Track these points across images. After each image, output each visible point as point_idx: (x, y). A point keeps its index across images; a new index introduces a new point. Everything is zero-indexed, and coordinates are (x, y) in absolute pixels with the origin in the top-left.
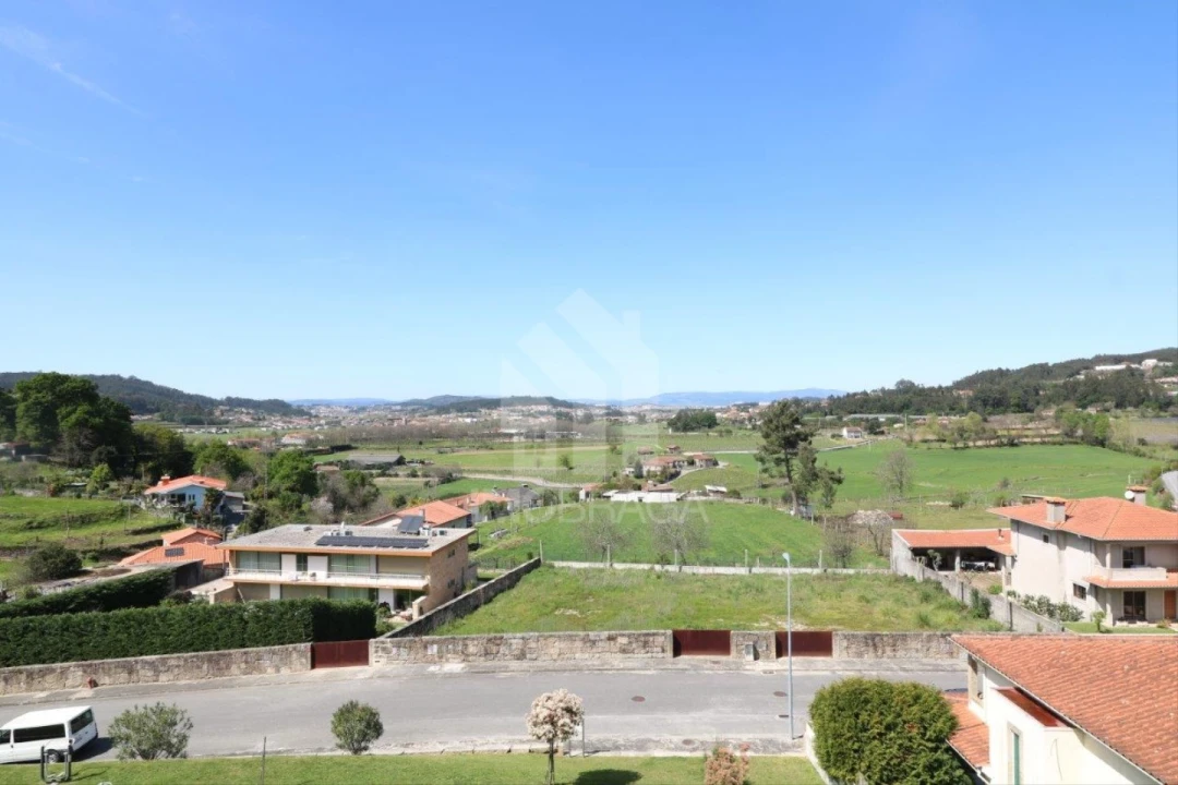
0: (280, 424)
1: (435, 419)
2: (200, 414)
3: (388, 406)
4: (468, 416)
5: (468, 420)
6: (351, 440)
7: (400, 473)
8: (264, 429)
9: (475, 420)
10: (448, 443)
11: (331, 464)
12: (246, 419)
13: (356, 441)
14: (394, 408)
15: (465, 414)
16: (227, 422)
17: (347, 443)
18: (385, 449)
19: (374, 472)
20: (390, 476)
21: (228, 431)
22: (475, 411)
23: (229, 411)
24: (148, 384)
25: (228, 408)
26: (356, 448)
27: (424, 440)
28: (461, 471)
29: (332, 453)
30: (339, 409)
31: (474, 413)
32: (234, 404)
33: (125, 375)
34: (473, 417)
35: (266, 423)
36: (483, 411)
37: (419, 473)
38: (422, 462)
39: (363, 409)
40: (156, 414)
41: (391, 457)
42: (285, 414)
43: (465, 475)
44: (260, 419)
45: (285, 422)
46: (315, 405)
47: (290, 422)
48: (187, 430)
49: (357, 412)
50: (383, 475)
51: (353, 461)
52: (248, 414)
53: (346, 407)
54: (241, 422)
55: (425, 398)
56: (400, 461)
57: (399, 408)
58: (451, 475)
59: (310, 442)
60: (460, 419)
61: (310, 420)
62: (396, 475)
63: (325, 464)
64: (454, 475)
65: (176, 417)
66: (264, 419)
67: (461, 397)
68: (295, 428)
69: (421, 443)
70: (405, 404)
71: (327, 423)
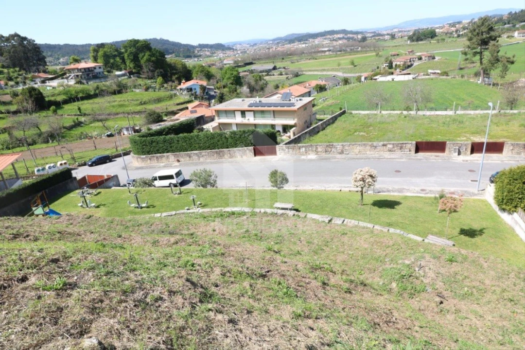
0: (221, 55)
1: (288, 47)
2: (190, 53)
3: (267, 42)
4: (303, 44)
5: (304, 46)
6: (253, 59)
7: (275, 74)
8: (216, 57)
9: (307, 45)
10: (295, 58)
11: (245, 71)
12: (208, 53)
13: (255, 60)
14: (269, 42)
15: (302, 42)
16: (200, 56)
17: (251, 61)
18: (267, 63)
19: (264, 74)
20: (271, 75)
21: (201, 59)
22: (307, 40)
23: (201, 50)
24: (167, 41)
25: (199, 49)
26: (255, 63)
27: (284, 57)
28: (302, 71)
29: (245, 66)
30: (245, 45)
31: (306, 42)
32: (202, 47)
33: (158, 38)
34: (306, 44)
35: (216, 55)
36: (311, 40)
37: (283, 73)
38: (284, 68)
39: (255, 44)
40: (173, 54)
41: (271, 66)
42: (223, 50)
43: (304, 73)
44: (213, 53)
45: (223, 54)
46: (235, 44)
47: (225, 53)
48: (186, 60)
49: (253, 46)
50: (267, 75)
51: (254, 70)
52: (208, 51)
53: (248, 44)
54: (206, 55)
55: (283, 36)
56: (275, 68)
57: (271, 42)
58: (298, 73)
59: (235, 62)
60: (300, 45)
61: (233, 51)
62: (274, 75)
63: (243, 72)
64: (299, 73)
65: (181, 55)
66: (215, 53)
67: (299, 34)
68: (228, 56)
69: (283, 59)
70: (274, 40)
71: (241, 53)
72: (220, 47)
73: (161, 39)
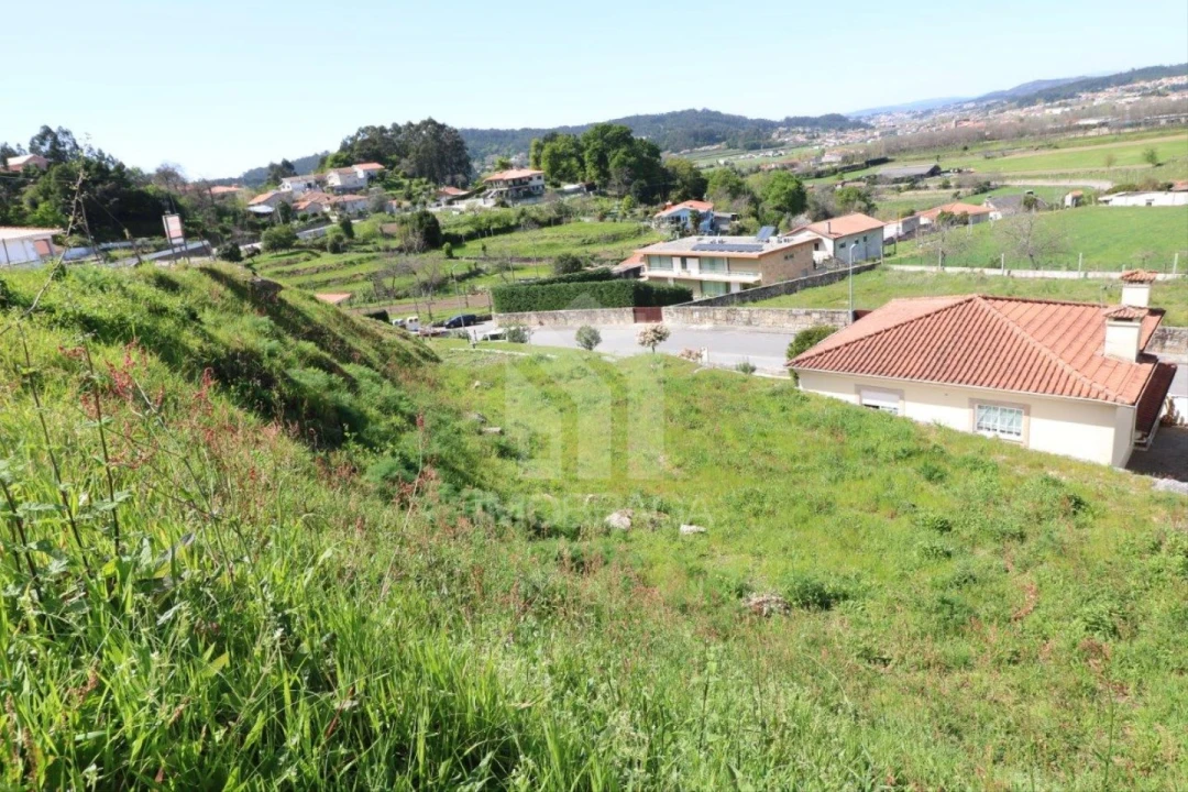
0: (833, 140)
1: (1012, 115)
2: (759, 138)
3: (959, 105)
4: (1060, 105)
5: (1057, 111)
6: (888, 151)
7: (931, 185)
8: (817, 147)
9: (1067, 109)
10: (1001, 145)
11: (859, 180)
12: (801, 138)
13: (893, 153)
14: (965, 107)
15: (1057, 103)
16: (783, 144)
17: (883, 156)
18: (924, 159)
19: (902, 185)
20: (919, 188)
21: (783, 153)
22: (1072, 96)
23: (786, 132)
24: (717, 114)
25: (785, 129)
26: (892, 161)
27: (969, 145)
28: (1003, 179)
29: (867, 167)
30: (901, 115)
31: (1069, 100)
32: (792, 123)
33: (699, 108)
34: (1066, 105)
35: (819, 140)
36: (1084, 96)
37: (952, 184)
38: (959, 171)
39: (928, 112)
40: (724, 143)
41: (925, 167)
42: (841, 129)
43: (1008, 182)
44: (814, 138)
45: (838, 138)
46: (875, 114)
47: (842, 137)
48: (748, 156)
49: (921, 117)
50: (911, 188)
51: (881, 175)
52: (804, 133)
53: (909, 113)
54: (795, 141)
55: (1007, 89)
56: (935, 172)
57: (972, 105)
58: (988, 184)
59: (845, 159)
60: (1047, 111)
61: (864, 132)
62: (926, 188)
63: (853, 181)
64: (993, 183)
65: (740, 144)
66: (818, 136)
67: (1058, 81)
68: (848, 144)
69: (966, 148)
70: (981, 100)
71: (882, 134)
72: (836, 123)
73: (704, 110)
